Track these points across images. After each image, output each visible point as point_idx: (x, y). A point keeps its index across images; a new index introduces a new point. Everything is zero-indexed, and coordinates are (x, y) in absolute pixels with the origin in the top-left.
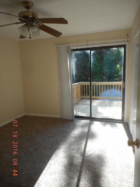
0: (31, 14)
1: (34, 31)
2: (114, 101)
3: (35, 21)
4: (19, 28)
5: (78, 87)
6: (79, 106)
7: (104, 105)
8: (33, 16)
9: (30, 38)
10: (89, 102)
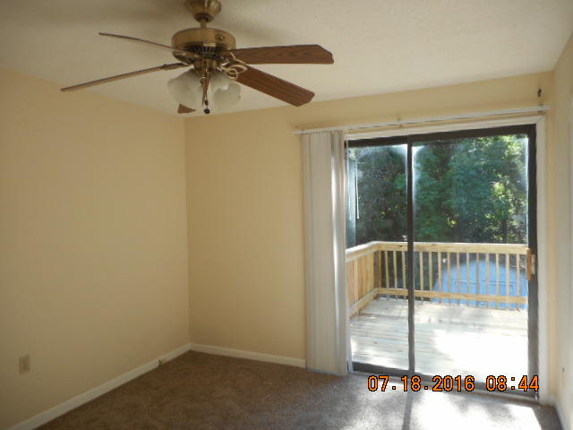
0: (211, 36)
1: (219, 91)
2: (492, 308)
3: (225, 57)
4: (171, 82)
5: (366, 257)
6: (368, 324)
7: (457, 324)
8: (217, 44)
9: (207, 111)
10: (403, 310)
